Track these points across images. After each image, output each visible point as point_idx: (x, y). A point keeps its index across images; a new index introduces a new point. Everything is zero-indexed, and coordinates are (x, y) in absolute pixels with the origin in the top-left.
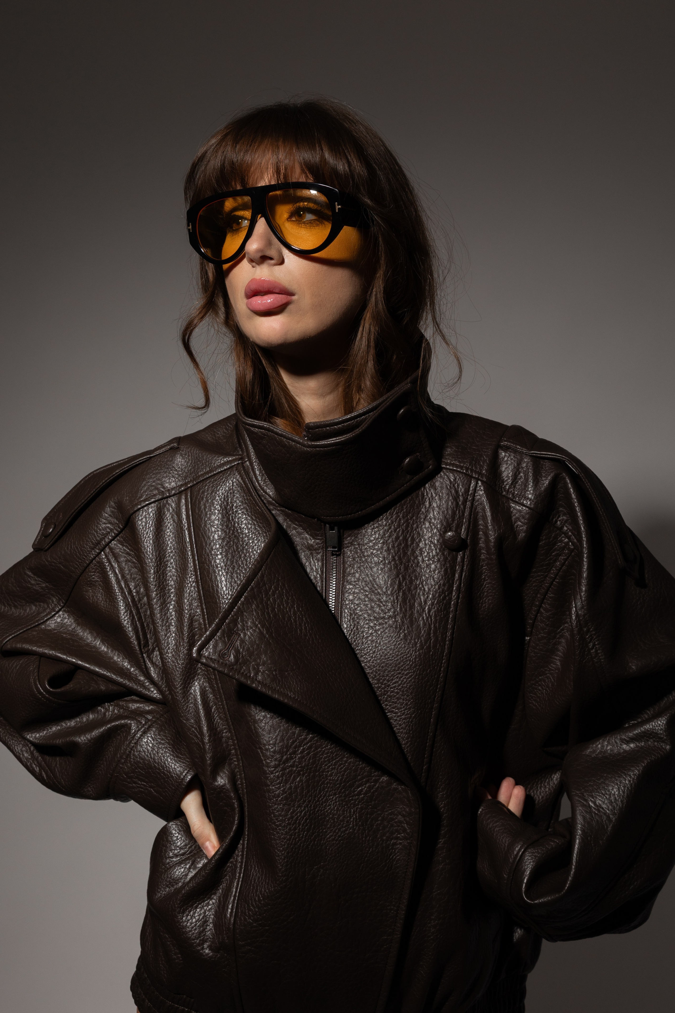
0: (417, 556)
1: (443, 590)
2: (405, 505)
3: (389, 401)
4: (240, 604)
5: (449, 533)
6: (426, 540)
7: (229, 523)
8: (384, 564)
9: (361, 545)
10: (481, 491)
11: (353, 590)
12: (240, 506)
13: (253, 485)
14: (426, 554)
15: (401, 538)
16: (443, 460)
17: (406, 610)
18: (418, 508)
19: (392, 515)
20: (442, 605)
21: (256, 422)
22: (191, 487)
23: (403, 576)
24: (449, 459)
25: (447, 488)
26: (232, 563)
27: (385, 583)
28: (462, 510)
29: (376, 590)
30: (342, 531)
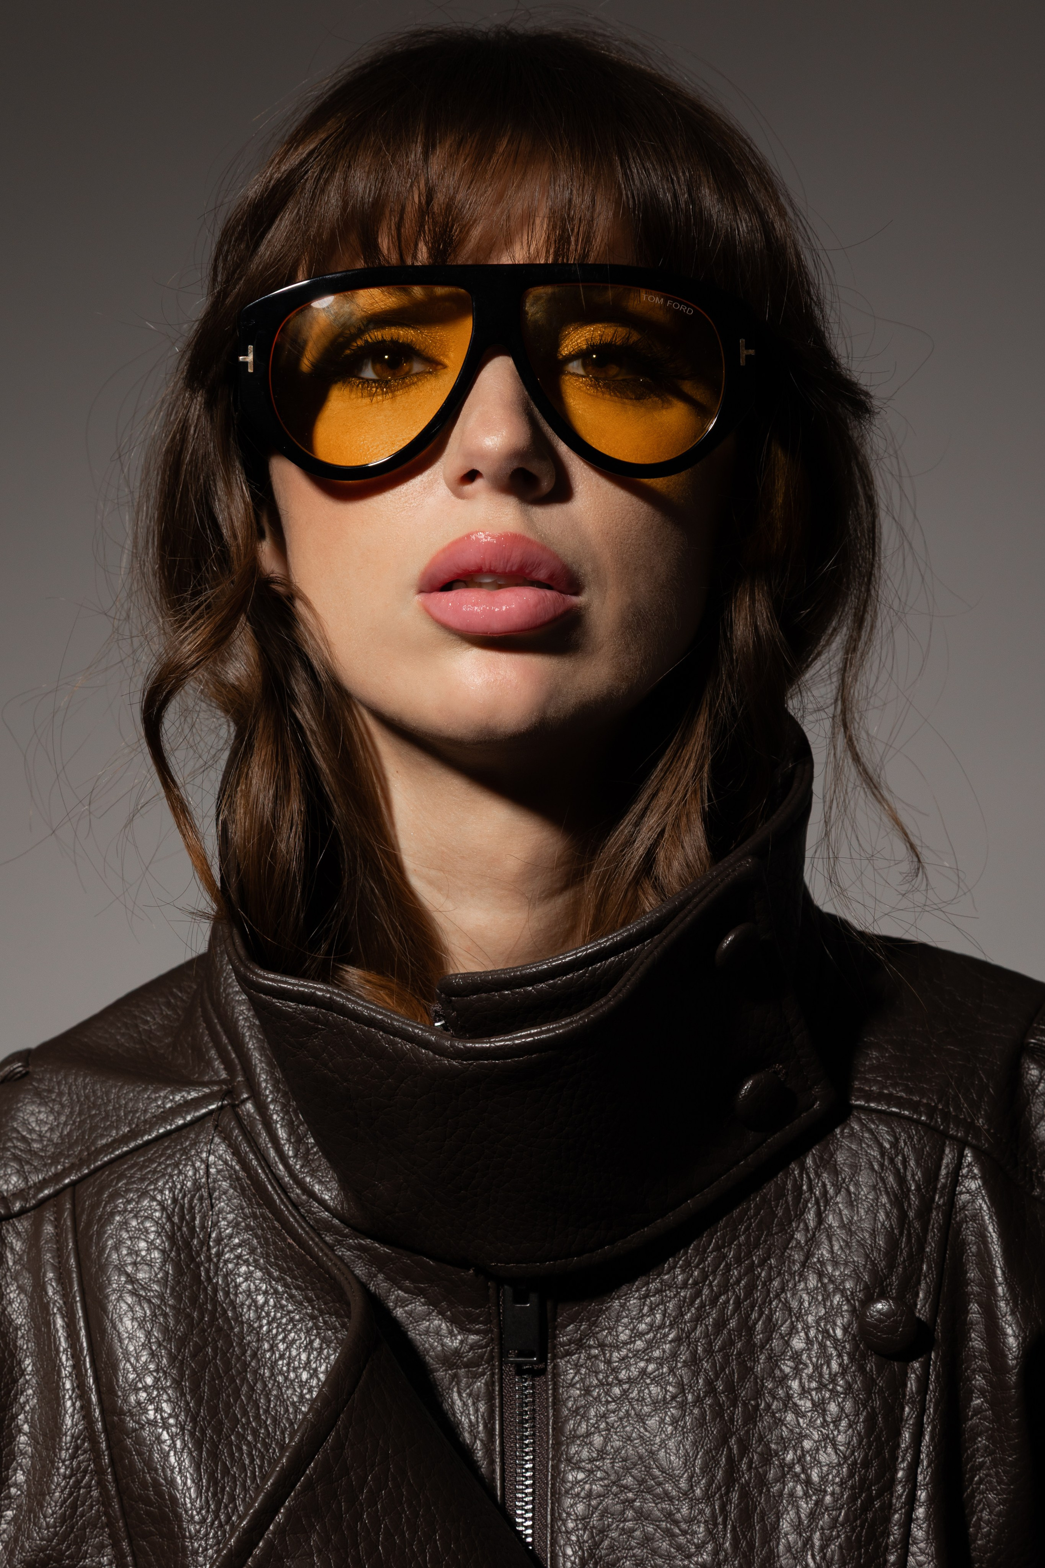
0: (785, 1377)
1: (863, 1480)
2: (741, 1222)
3: (690, 912)
4: (274, 1533)
5: (879, 1306)
6: (808, 1328)
7: (199, 1289)
8: (682, 1406)
9: (611, 1346)
10: (974, 1178)
11: (587, 1487)
12: (231, 1236)
13: (271, 1171)
14: (810, 1369)
15: (733, 1324)
16: (857, 1084)
17: (751, 1546)
18: (783, 1230)
19: (702, 1253)
20: (862, 1527)
21: (291, 983)
22: (73, 1184)
23: (740, 1441)
24: (876, 1082)
25: (873, 1169)
26: (213, 1411)
27: (685, 1464)
28: (918, 1235)
29: (659, 1484)
30: (549, 1305)
